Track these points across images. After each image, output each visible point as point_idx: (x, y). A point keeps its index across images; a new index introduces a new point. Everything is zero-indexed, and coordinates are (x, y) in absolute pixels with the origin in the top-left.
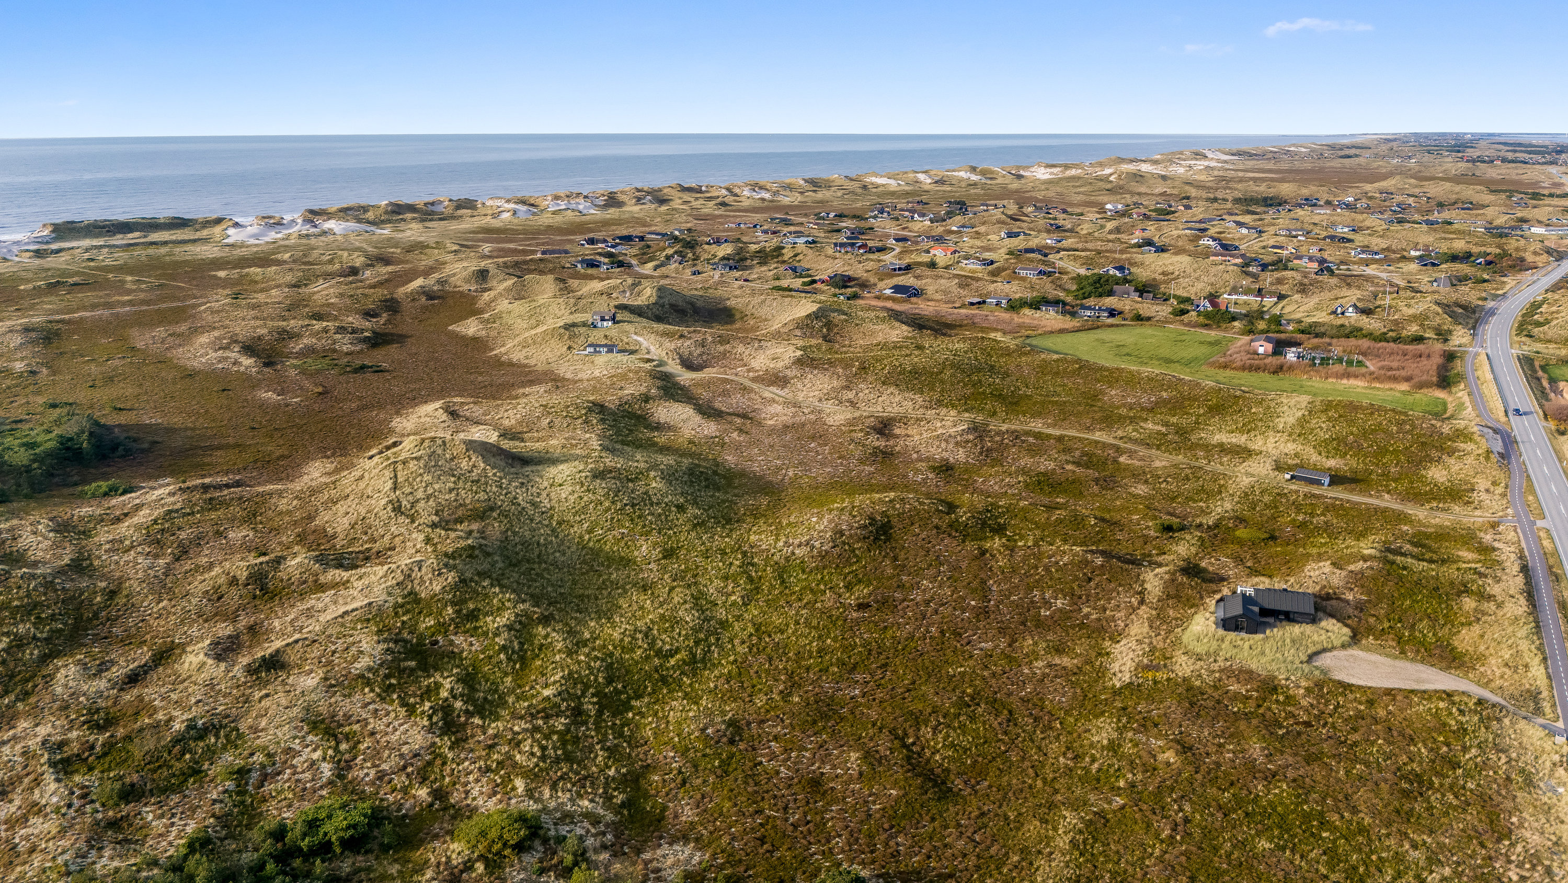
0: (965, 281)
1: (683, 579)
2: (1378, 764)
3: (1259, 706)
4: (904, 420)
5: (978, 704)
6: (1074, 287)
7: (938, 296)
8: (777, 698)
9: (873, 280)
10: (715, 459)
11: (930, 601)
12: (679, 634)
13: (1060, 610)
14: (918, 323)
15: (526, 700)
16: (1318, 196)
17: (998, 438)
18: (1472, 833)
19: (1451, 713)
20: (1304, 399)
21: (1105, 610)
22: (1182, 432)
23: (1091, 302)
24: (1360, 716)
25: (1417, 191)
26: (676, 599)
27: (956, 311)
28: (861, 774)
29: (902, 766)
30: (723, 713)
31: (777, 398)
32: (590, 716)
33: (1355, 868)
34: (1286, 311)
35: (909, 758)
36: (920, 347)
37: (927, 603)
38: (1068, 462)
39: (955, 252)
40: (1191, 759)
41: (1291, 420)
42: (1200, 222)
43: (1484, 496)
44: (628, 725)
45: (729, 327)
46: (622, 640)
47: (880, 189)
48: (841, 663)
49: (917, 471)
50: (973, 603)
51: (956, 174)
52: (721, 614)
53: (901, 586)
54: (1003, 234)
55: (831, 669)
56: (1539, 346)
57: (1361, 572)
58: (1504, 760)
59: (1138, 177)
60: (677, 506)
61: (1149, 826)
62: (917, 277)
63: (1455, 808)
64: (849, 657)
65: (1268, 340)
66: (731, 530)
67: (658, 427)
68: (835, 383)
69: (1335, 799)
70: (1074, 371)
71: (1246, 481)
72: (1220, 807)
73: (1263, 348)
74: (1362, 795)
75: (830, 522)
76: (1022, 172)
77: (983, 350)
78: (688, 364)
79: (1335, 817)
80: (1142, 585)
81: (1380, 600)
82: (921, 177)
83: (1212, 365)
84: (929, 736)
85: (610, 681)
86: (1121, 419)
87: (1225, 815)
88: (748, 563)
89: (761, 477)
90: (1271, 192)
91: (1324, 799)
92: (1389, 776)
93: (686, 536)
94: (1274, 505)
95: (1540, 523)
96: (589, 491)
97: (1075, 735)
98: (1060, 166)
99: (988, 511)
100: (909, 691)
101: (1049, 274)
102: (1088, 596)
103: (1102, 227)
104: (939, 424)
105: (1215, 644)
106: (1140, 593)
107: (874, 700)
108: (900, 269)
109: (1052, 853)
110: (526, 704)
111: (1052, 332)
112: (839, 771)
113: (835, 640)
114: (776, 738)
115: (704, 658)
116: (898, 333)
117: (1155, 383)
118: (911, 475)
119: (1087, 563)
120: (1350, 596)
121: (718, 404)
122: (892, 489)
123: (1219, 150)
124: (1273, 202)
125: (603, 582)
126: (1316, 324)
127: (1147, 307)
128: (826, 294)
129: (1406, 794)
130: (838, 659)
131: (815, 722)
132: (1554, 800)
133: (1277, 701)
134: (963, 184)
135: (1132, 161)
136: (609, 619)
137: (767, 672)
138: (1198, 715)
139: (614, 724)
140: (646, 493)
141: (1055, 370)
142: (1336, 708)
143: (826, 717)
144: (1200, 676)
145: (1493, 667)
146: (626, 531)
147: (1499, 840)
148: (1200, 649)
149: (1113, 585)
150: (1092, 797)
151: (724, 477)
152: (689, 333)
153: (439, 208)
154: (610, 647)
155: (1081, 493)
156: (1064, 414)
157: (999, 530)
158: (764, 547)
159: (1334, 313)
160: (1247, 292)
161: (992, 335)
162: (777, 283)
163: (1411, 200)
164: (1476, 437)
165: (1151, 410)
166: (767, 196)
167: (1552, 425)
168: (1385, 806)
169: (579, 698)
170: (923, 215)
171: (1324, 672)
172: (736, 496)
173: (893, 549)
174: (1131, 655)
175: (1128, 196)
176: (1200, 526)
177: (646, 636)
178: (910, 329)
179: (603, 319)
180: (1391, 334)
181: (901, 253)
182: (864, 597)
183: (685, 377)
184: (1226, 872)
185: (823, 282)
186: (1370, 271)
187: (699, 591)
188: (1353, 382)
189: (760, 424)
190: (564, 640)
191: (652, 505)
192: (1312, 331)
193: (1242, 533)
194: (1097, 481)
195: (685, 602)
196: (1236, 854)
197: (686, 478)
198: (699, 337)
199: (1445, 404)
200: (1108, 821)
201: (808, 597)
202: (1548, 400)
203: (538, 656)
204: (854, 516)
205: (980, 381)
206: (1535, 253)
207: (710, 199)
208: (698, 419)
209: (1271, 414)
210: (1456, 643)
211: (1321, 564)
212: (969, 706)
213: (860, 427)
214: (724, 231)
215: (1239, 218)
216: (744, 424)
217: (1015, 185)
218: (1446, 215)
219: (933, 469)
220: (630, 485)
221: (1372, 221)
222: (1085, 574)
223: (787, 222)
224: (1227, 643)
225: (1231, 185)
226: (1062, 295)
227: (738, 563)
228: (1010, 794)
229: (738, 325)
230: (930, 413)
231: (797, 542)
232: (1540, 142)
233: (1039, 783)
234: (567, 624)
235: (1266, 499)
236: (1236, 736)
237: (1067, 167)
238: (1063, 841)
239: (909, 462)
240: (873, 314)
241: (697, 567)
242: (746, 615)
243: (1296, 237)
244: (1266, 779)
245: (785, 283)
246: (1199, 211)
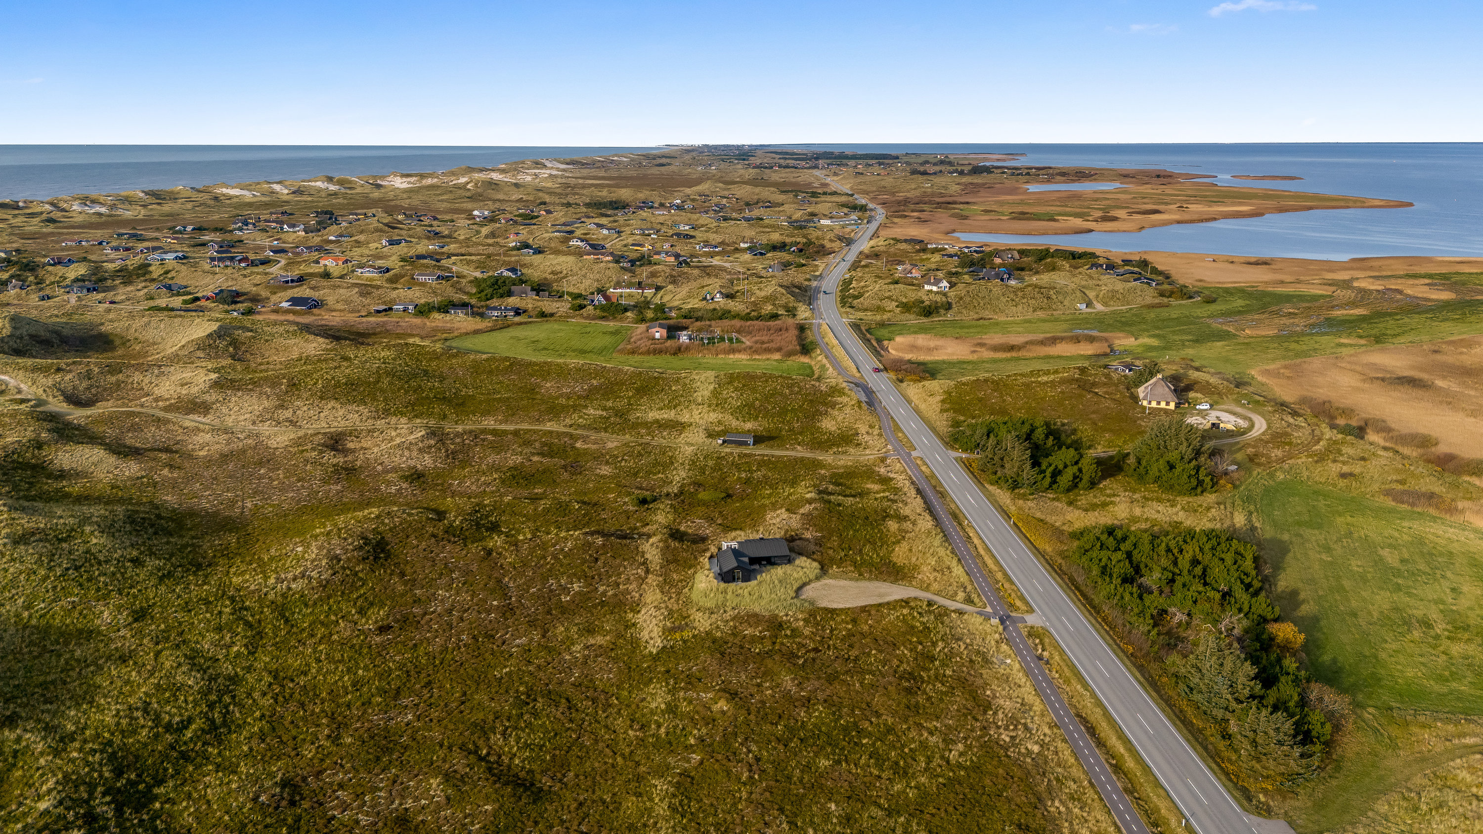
0: (366, 289)
1: (167, 639)
2: (880, 671)
3: (774, 643)
4: (354, 433)
5: (535, 700)
6: (474, 291)
7: (340, 306)
8: (327, 744)
9: (264, 293)
10: (151, 502)
11: (452, 610)
12: (186, 701)
13: (579, 593)
14: (334, 335)
15: (17, 821)
16: (652, 199)
17: (458, 440)
18: (965, 711)
19: (914, 617)
20: (711, 374)
21: (618, 585)
22: (620, 414)
23: (495, 302)
24: (851, 634)
25: (726, 193)
26: (168, 664)
27: (364, 319)
28: (448, 799)
29: (487, 779)
30: (271, 775)
31: (201, 426)
32: (108, 819)
33: (897, 763)
34: (665, 300)
35: (490, 769)
36: (345, 358)
37: (450, 612)
38: (533, 454)
39: (346, 261)
40: (741, 703)
41: (707, 393)
42: (564, 224)
43: (867, 438)
44: (159, 817)
45: (110, 354)
46: (118, 724)
47: (235, 200)
48: (382, 692)
49: (389, 483)
50: (495, 603)
51: (313, 184)
52: (227, 668)
53: (417, 601)
54: (384, 242)
55: (374, 700)
56: (860, 315)
57: (810, 513)
58: (963, 647)
59: (492, 185)
60: (132, 561)
61: (728, 773)
62: (313, 288)
63: (946, 694)
64: (389, 683)
65: (661, 326)
66: (206, 577)
67: (62, 475)
68: (266, 404)
69: (861, 709)
70: (506, 368)
71: (689, 450)
72: (779, 740)
73: (659, 333)
74: (877, 700)
75: (320, 548)
76: (379, 182)
77: (411, 356)
78: (74, 400)
79: (866, 724)
80: (643, 556)
81: (831, 535)
82: (277, 187)
83: (621, 351)
84: (501, 742)
85: (119, 773)
86: (564, 409)
87: (786, 746)
88: (239, 609)
89: (216, 514)
90: (613, 197)
91: (853, 711)
92: (891, 679)
93: (155, 593)
94: (717, 468)
95: (914, 454)
96: (13, 560)
97: (634, 707)
98: (416, 175)
99: (477, 512)
100: (463, 703)
101: (447, 278)
102: (599, 575)
103: (478, 232)
104: (394, 434)
105: (721, 597)
106: (644, 563)
107: (431, 720)
108: (292, 281)
109: (656, 823)
110: (19, 826)
111: (467, 334)
112: (423, 802)
113: (366, 668)
114: (341, 786)
115: (225, 721)
116: (315, 346)
117: (583, 373)
118: (383, 487)
119: (590, 545)
120: (808, 535)
121: (130, 440)
122: (368, 505)
123: (555, 160)
124: (618, 205)
125: (67, 663)
126: (693, 310)
127: (548, 305)
128: (218, 311)
129: (909, 691)
130: (377, 688)
131: (378, 759)
132: (1008, 670)
133: (786, 635)
134: (323, 194)
135: (481, 170)
136: (91, 703)
137: (303, 718)
138: (731, 663)
139: (141, 821)
140: (88, 551)
141: (488, 369)
142: (832, 631)
143: (387, 750)
144: (718, 627)
145: (926, 573)
146: (76, 599)
147: (985, 712)
148: (710, 604)
149: (618, 561)
150: (671, 760)
151: (171, 519)
152: (67, 365)
154: (107, 735)
155: (554, 481)
156: (512, 411)
157: (494, 528)
158: (252, 587)
159: (705, 299)
160: (629, 285)
161: (411, 341)
162: (152, 303)
163: (724, 201)
164: (846, 391)
165: (587, 397)
166: (103, 210)
167: (892, 375)
168: (898, 706)
169: (87, 802)
170: (294, 226)
171: (812, 603)
172: (193, 538)
173: (397, 565)
174: (654, 622)
175: (490, 203)
176: (668, 495)
177: (146, 711)
178: (327, 341)
180: (753, 313)
181: (288, 264)
182: (382, 620)
183: (77, 415)
184: (804, 795)
185: (208, 299)
186: (716, 261)
187: (192, 649)
188: (738, 356)
189: (190, 456)
190: (44, 738)
191: (99, 563)
192: (690, 315)
193: (703, 495)
194: (564, 467)
195: (180, 665)
196: (806, 777)
197: (128, 528)
198: (81, 369)
199: (810, 367)
200: (693, 778)
201: (321, 631)
202: (882, 356)
203: (14, 765)
204: (345, 539)
205: (420, 386)
206: (831, 241)
207: (33, 215)
208: (112, 459)
209: (689, 390)
210: (895, 560)
211: (779, 512)
212: (528, 704)
213: (309, 446)
214: (63, 249)
215: (597, 220)
216: (173, 459)
217: (376, 194)
218: (756, 213)
219: (405, 478)
220: (64, 545)
221: (704, 219)
222: (591, 556)
223: (140, 239)
224: (730, 593)
225: (577, 190)
226: (465, 298)
227: (228, 610)
228: (598, 778)
229: (120, 352)
230: (380, 424)
231: (290, 576)
232: (800, 151)
233: (619, 759)
234: (39, 721)
235: (711, 463)
236: (767, 674)
237: (422, 176)
238: (662, 809)
239: (376, 476)
240: (282, 329)
241: (180, 624)
242: (256, 664)
243: (649, 235)
244: (803, 706)
245: (162, 302)
246: (560, 215)
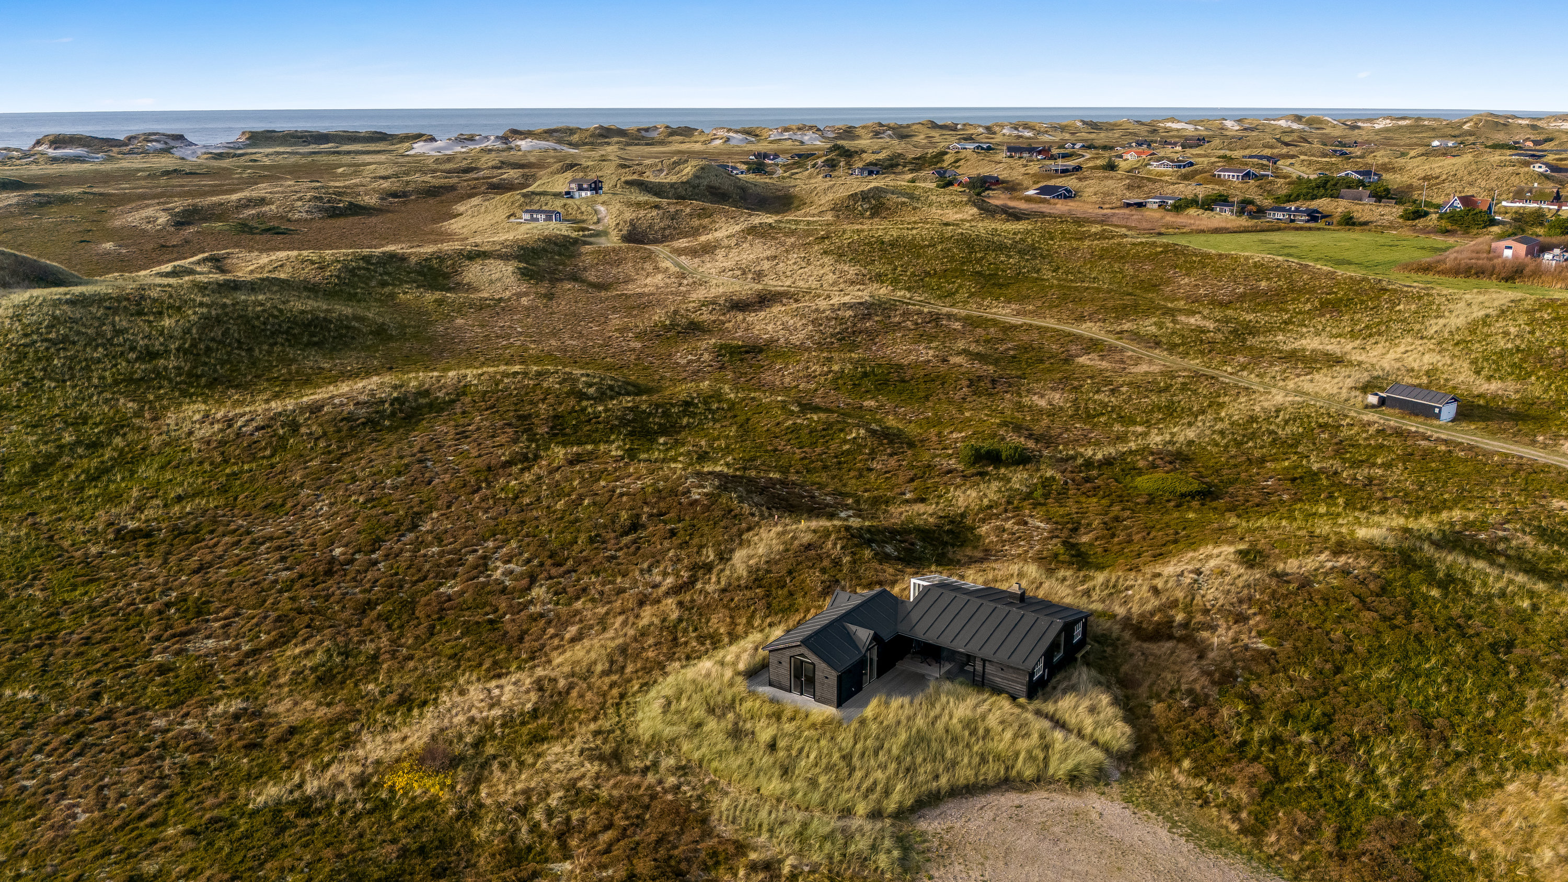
6: (1285, 191)
7: (1092, 199)
9: (1027, 183)
20: (1508, 296)
23: (1294, 204)
62: (1081, 179)
65: (1523, 241)
71: (1273, 401)
73: (1511, 250)
78: (637, 238)
82: (1229, 124)
83: (1407, 266)
108: (1064, 170)
120: (1222, 636)
127: (1374, 212)
153: (654, 134)
160: (1538, 198)
176: (1069, 460)
179: (581, 189)
185: (960, 183)
219: (721, 348)
230: (851, 289)
